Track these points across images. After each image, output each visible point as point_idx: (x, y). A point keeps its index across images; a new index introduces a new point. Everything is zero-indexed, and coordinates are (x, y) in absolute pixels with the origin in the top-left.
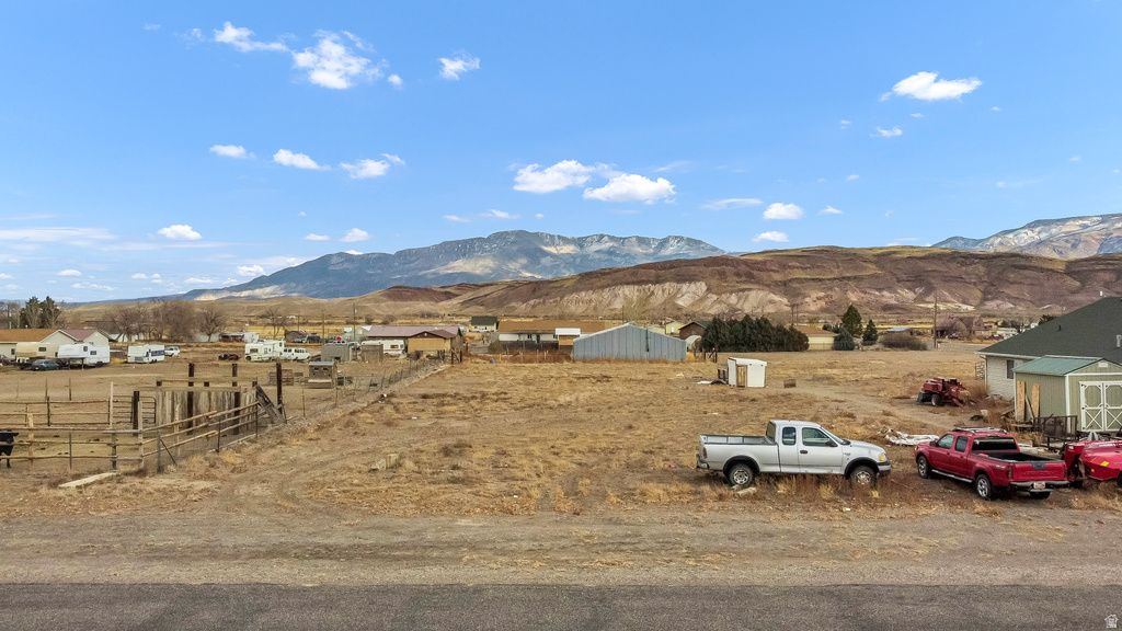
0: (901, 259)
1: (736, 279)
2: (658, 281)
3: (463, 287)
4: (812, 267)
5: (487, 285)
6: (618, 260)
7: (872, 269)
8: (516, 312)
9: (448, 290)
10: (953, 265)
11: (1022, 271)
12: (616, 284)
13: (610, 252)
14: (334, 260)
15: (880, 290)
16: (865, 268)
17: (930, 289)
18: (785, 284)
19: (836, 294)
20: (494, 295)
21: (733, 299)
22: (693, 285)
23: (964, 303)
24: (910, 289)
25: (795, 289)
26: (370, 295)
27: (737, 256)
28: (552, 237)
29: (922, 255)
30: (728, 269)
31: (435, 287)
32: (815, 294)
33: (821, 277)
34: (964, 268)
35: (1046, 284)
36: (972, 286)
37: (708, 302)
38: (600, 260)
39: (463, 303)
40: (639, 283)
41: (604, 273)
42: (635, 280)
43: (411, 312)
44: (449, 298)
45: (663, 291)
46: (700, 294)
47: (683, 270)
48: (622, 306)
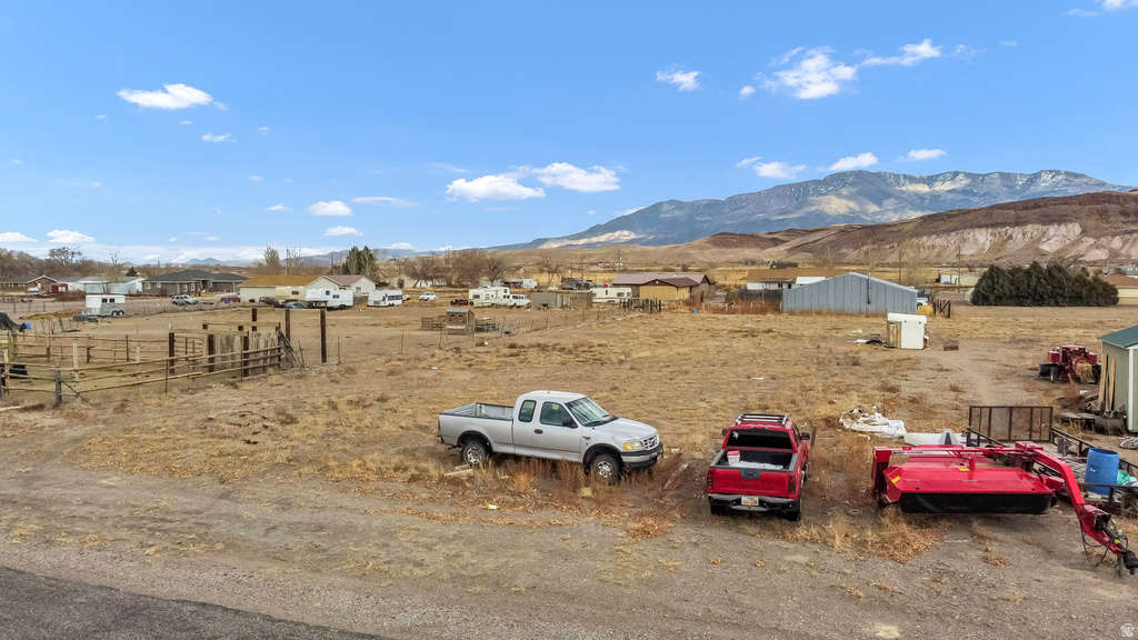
1: (1122, 219)
2: (1017, 223)
3: (792, 233)
5: (818, 230)
6: (976, 199)
8: (846, 260)
9: (775, 236)
12: (965, 228)
13: (964, 192)
14: (665, 208)
20: (824, 241)
21: (1117, 243)
22: (1062, 227)
26: (695, 243)
27: (1126, 191)
28: (897, 176)
30: (1112, 207)
31: (763, 233)
37: (1082, 248)
38: (952, 200)
39: (790, 250)
40: (994, 225)
41: (951, 216)
42: (989, 222)
43: (735, 260)
44: (776, 245)
45: (1024, 234)
46: (1072, 237)
47: (1052, 209)
48: (972, 252)
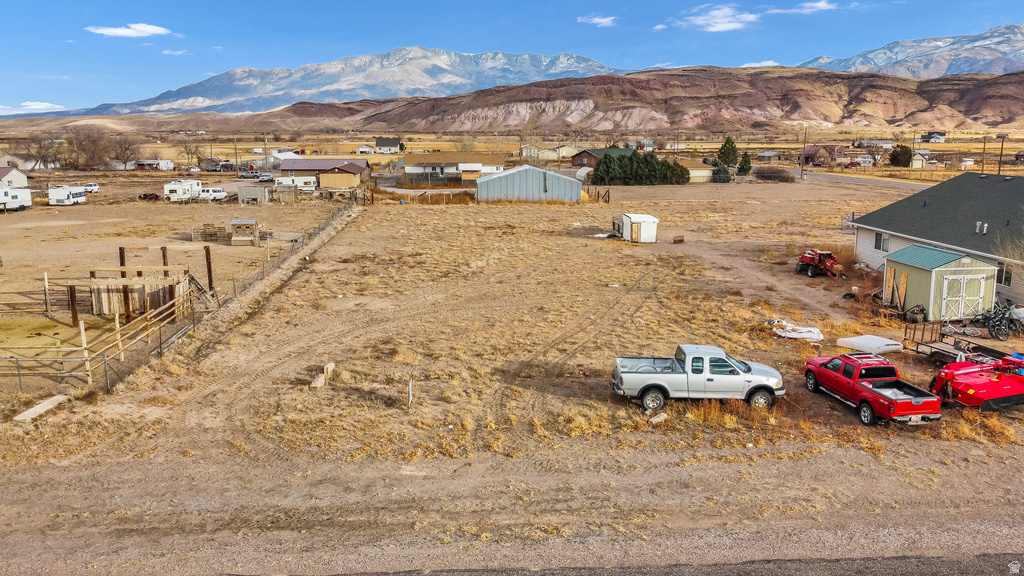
0: (773, 78)
1: (621, 97)
2: (549, 99)
3: (365, 103)
4: (693, 85)
5: (392, 101)
6: (512, 76)
7: (745, 88)
8: (416, 128)
9: (351, 106)
10: (818, 84)
11: (878, 91)
12: (510, 102)
13: (504, 69)
15: (751, 108)
16: (738, 87)
17: (796, 107)
18: (666, 101)
19: (711, 113)
20: (395, 111)
21: (618, 116)
22: (581, 103)
23: (825, 120)
24: (778, 107)
25: (674, 107)
26: (276, 111)
27: (622, 75)
29: (790, 74)
30: (615, 88)
31: (339, 103)
32: (692, 112)
33: (698, 95)
34: (827, 88)
35: (898, 103)
36: (833, 104)
37: (595, 119)
38: (494, 77)
39: (365, 119)
40: (532, 100)
41: (499, 92)
42: (528, 97)
43: (316, 128)
44: (352, 114)
45: (554, 109)
46: (588, 111)
47: (573, 88)
48: (516, 122)
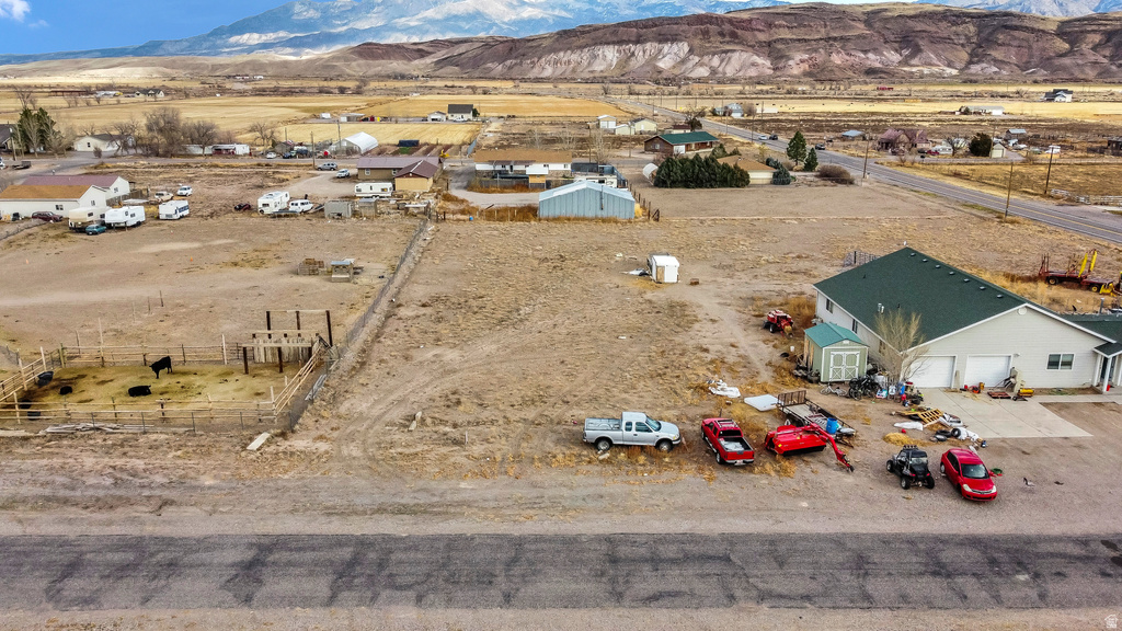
0: (892, 17)
1: (720, 39)
2: (639, 41)
3: (436, 44)
4: (801, 25)
5: (463, 42)
7: (860, 29)
8: (492, 74)
9: (420, 47)
10: (944, 24)
11: (1012, 32)
12: (595, 44)
14: (298, 9)
15: (865, 52)
16: (852, 27)
17: (917, 50)
18: (769, 44)
19: (820, 57)
20: (470, 55)
21: (716, 61)
22: (674, 45)
23: (949, 65)
24: (896, 51)
25: (779, 50)
27: (721, 13)
29: (912, 13)
30: (713, 28)
31: (407, 43)
32: (798, 56)
33: (806, 37)
34: (954, 28)
35: (1035, 46)
36: (959, 47)
37: (690, 65)
39: (436, 63)
40: (620, 42)
41: (583, 33)
42: (615, 39)
43: (383, 73)
44: (422, 56)
45: (644, 52)
46: (682, 55)
47: (666, 29)
48: (602, 68)
